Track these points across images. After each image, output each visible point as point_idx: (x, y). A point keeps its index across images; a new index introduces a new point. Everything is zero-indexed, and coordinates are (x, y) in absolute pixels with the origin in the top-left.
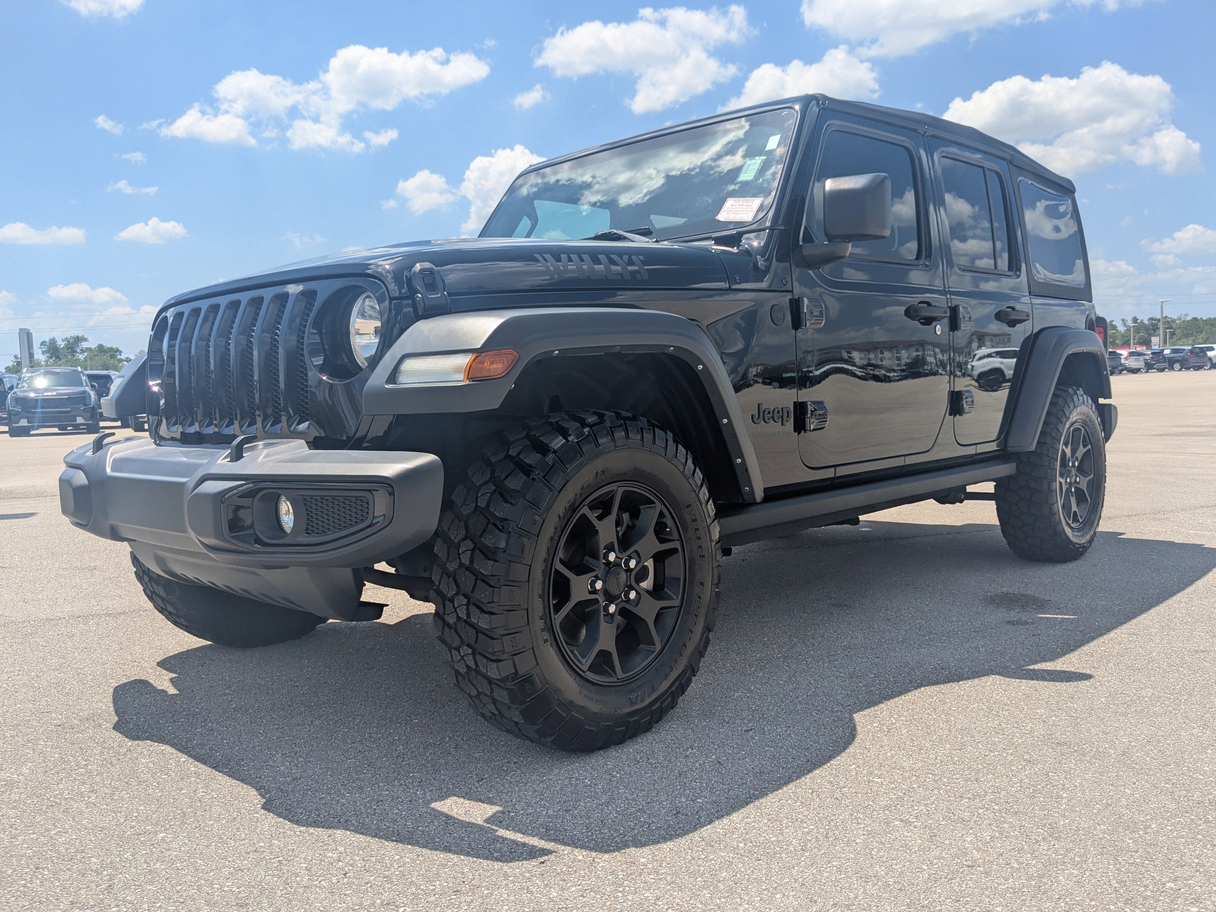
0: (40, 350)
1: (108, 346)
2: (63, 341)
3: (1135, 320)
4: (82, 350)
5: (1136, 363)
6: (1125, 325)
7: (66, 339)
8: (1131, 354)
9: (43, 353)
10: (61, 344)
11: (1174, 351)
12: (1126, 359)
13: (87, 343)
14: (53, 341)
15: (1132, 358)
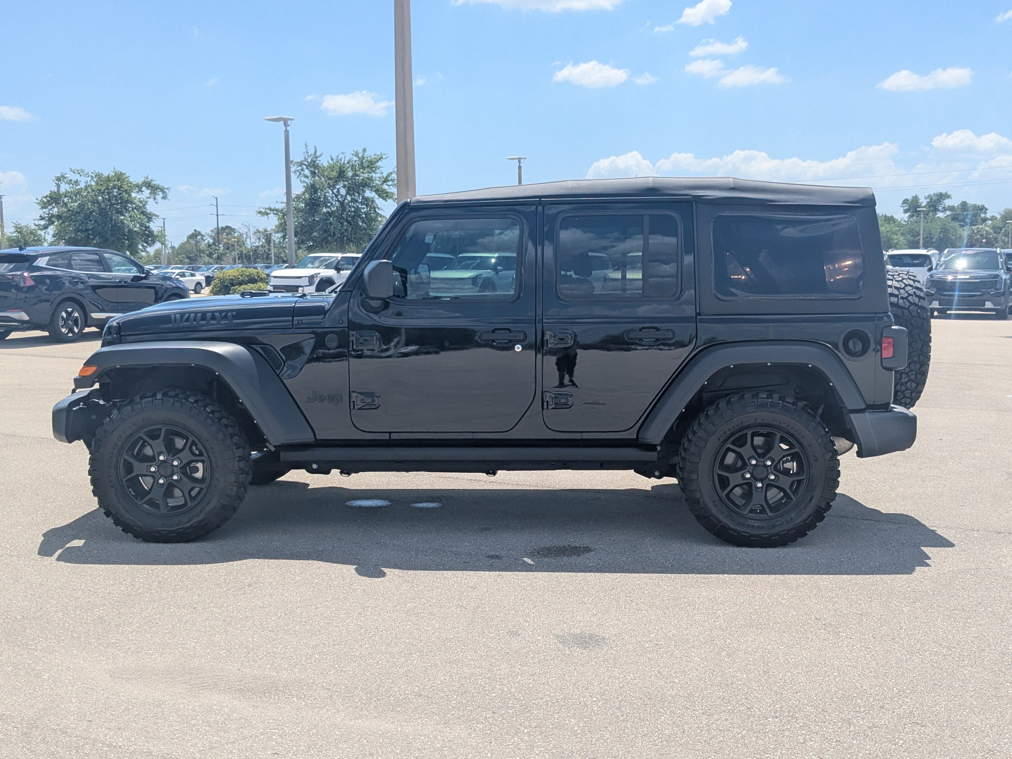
0: (902, 208)
1: (971, 203)
2: (926, 198)
4: (944, 208)
7: (929, 197)
9: (906, 211)
10: (924, 202)
13: (950, 200)
14: (916, 199)
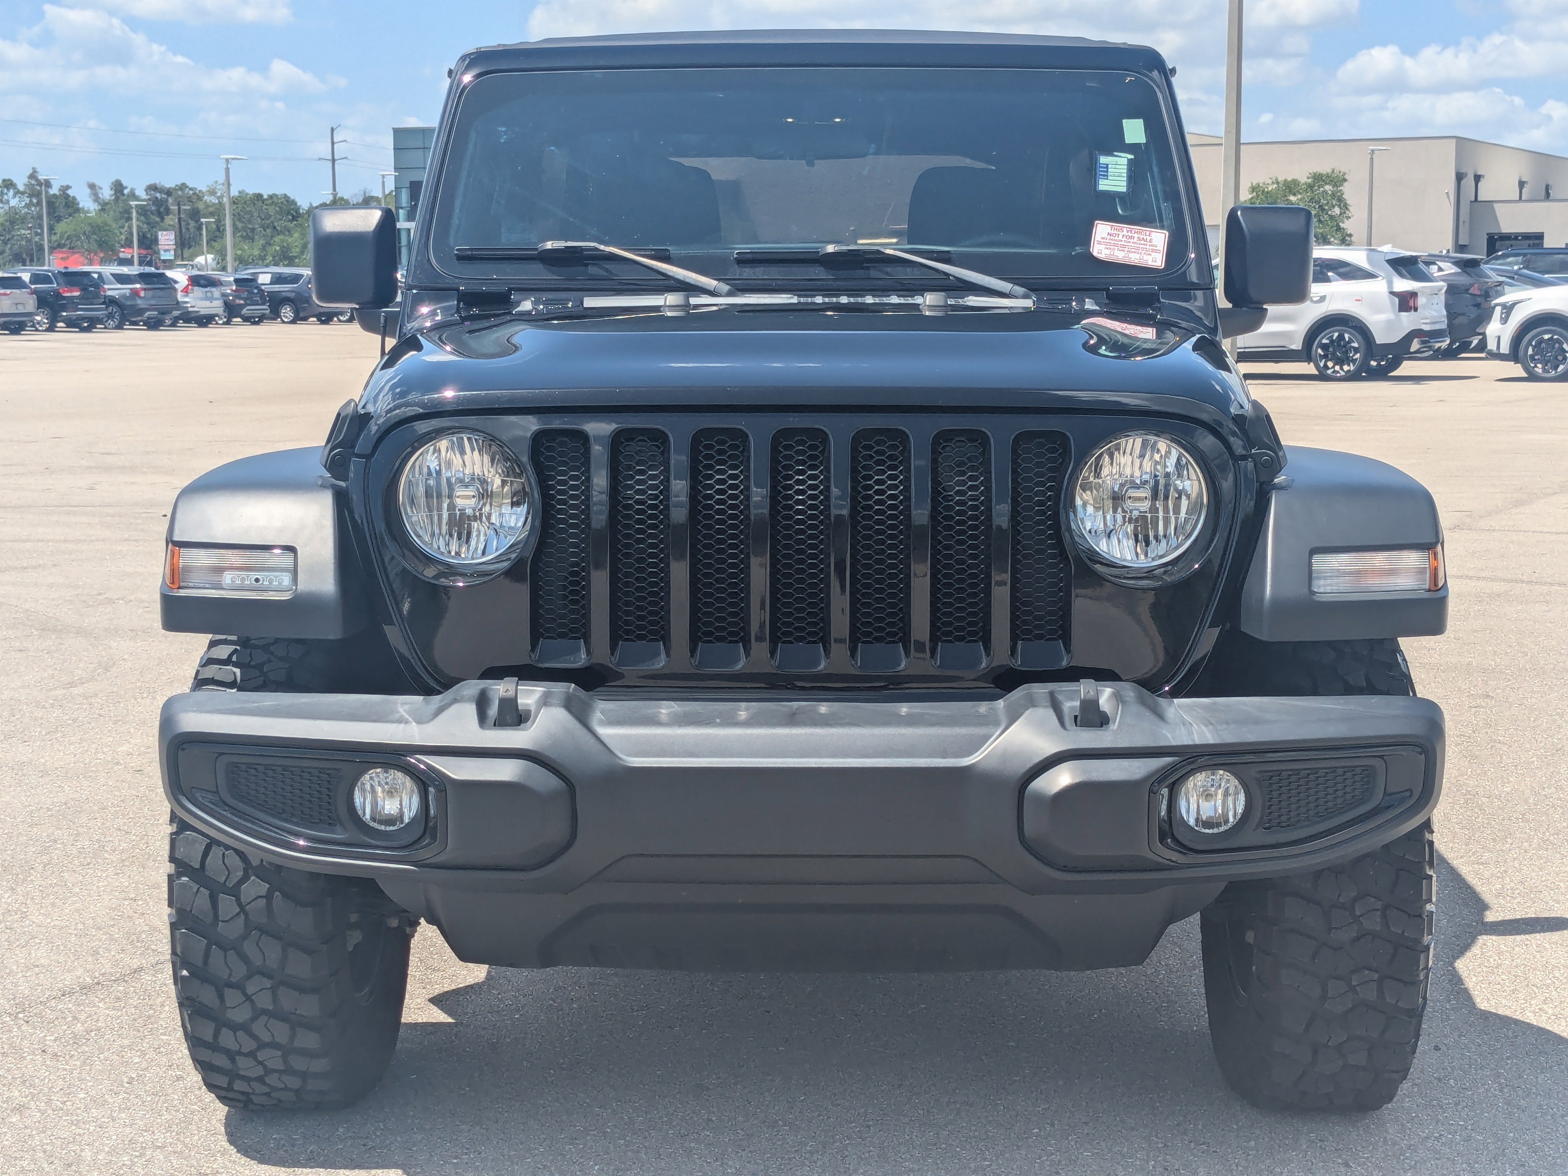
3: (118, 187)
5: (207, 303)
6: (96, 198)
8: (195, 281)
11: (278, 279)
12: (186, 290)
15: (198, 291)
